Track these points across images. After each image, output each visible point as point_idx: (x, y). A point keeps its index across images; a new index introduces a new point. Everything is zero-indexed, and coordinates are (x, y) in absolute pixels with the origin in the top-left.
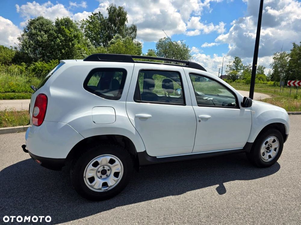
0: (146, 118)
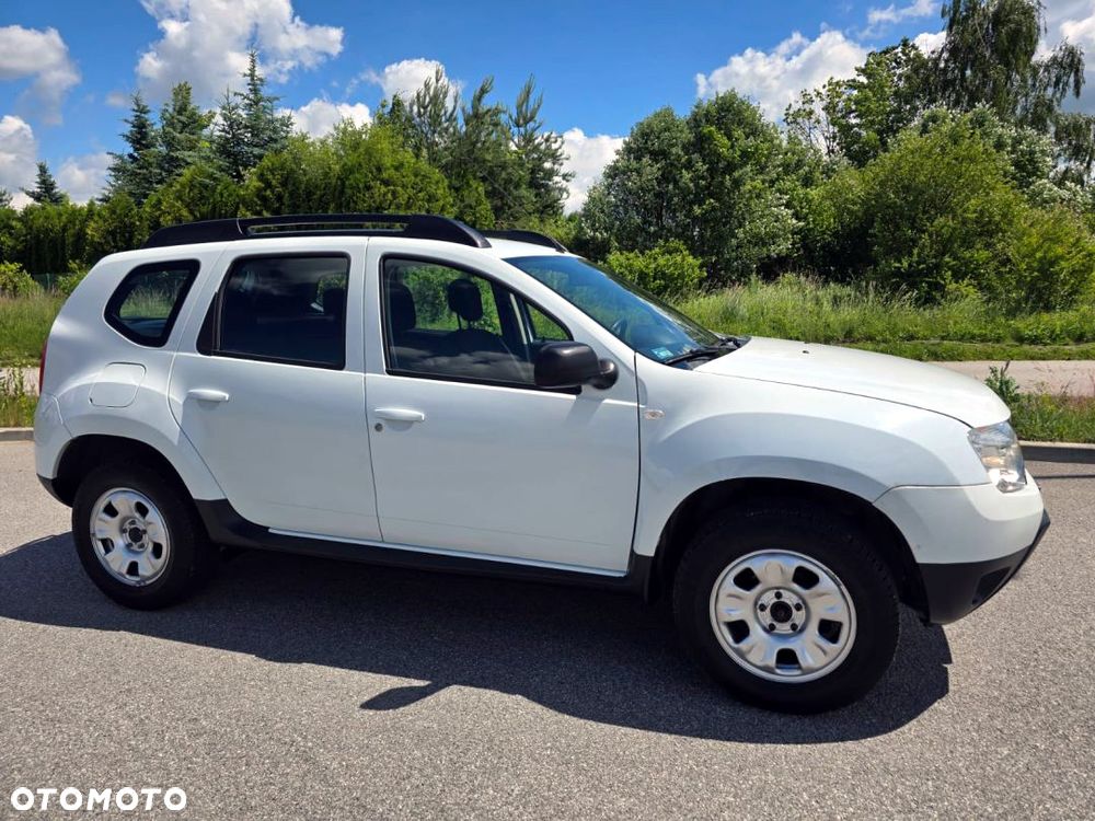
0: (216, 402)
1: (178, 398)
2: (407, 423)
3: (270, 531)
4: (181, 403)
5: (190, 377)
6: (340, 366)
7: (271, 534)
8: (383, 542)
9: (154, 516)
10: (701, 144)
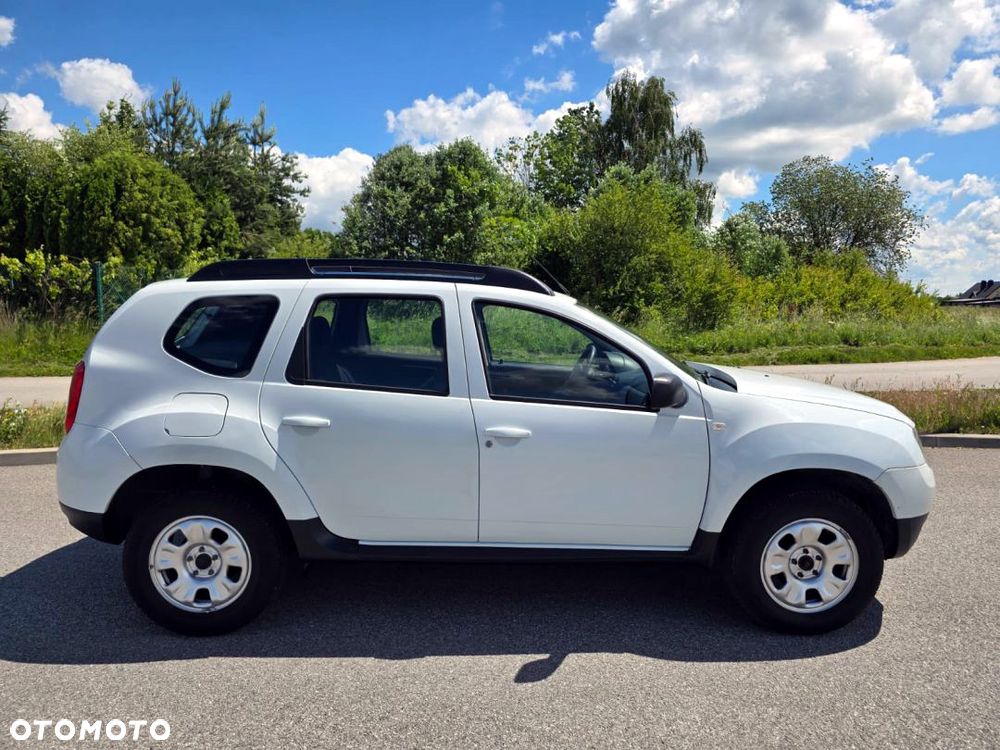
0: (314, 428)
1: (272, 425)
2: (514, 440)
3: (360, 543)
4: (276, 430)
5: (283, 406)
6: (445, 392)
7: (362, 545)
8: (478, 542)
9: (235, 540)
10: (444, 180)
